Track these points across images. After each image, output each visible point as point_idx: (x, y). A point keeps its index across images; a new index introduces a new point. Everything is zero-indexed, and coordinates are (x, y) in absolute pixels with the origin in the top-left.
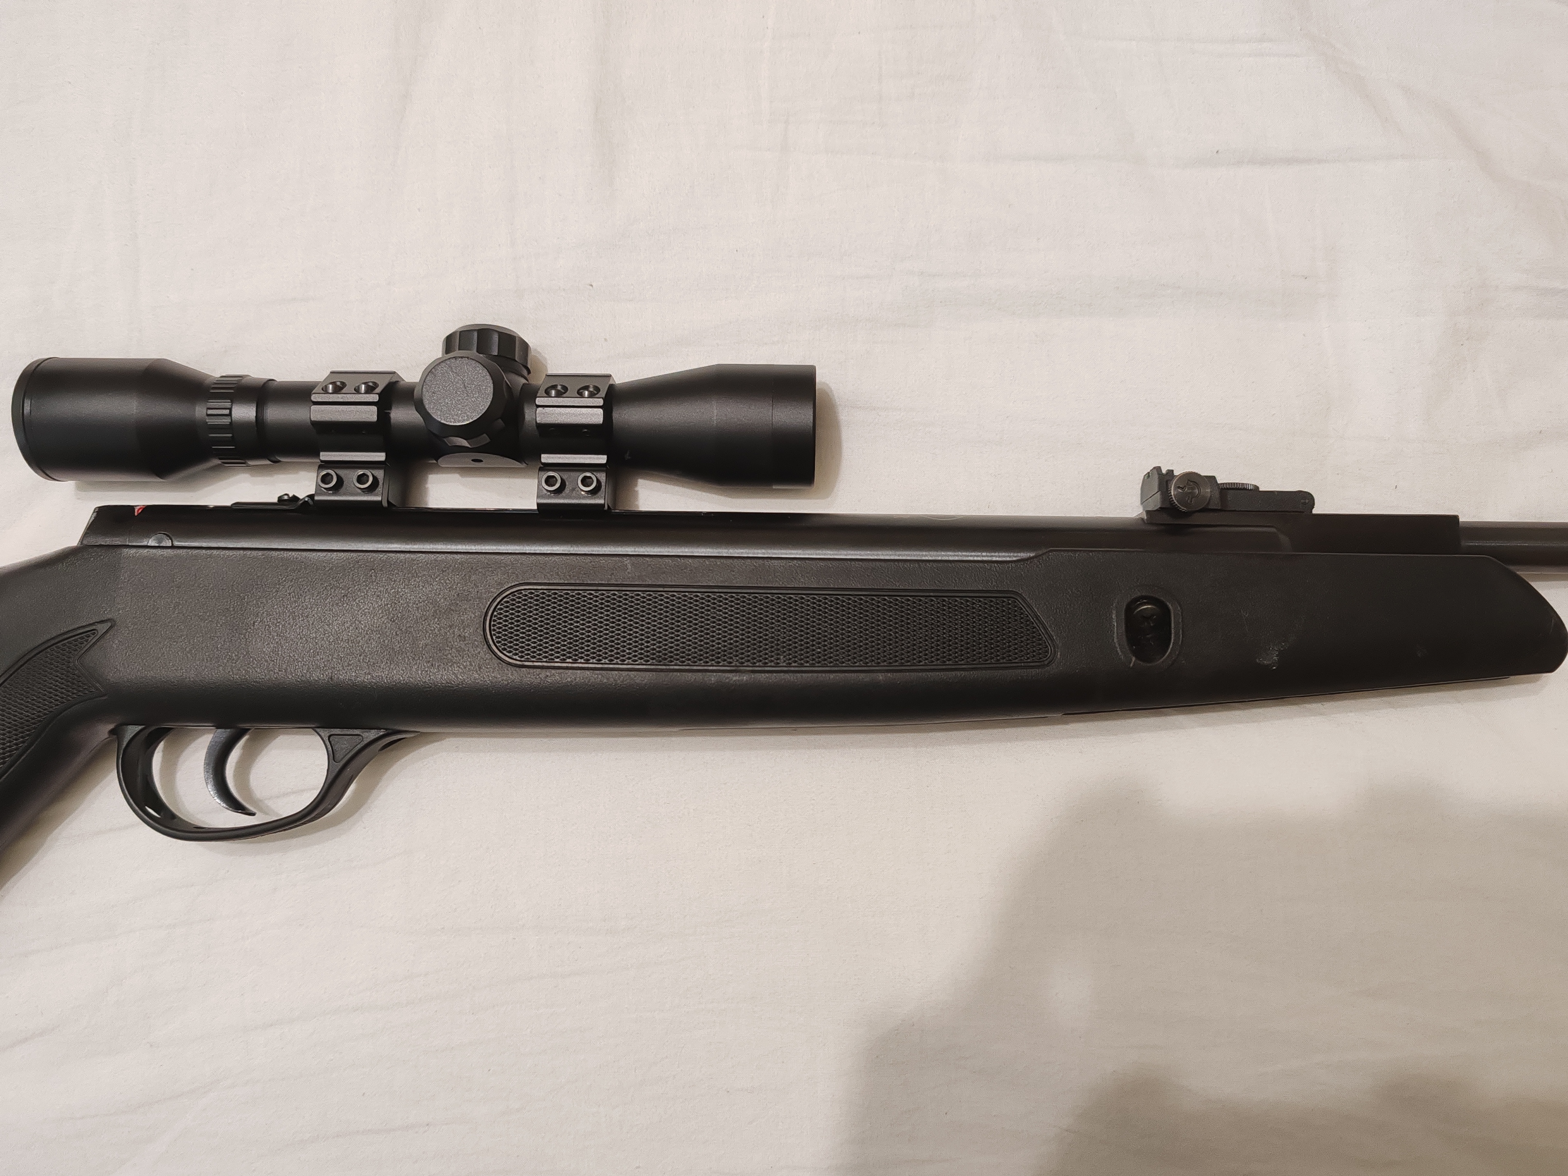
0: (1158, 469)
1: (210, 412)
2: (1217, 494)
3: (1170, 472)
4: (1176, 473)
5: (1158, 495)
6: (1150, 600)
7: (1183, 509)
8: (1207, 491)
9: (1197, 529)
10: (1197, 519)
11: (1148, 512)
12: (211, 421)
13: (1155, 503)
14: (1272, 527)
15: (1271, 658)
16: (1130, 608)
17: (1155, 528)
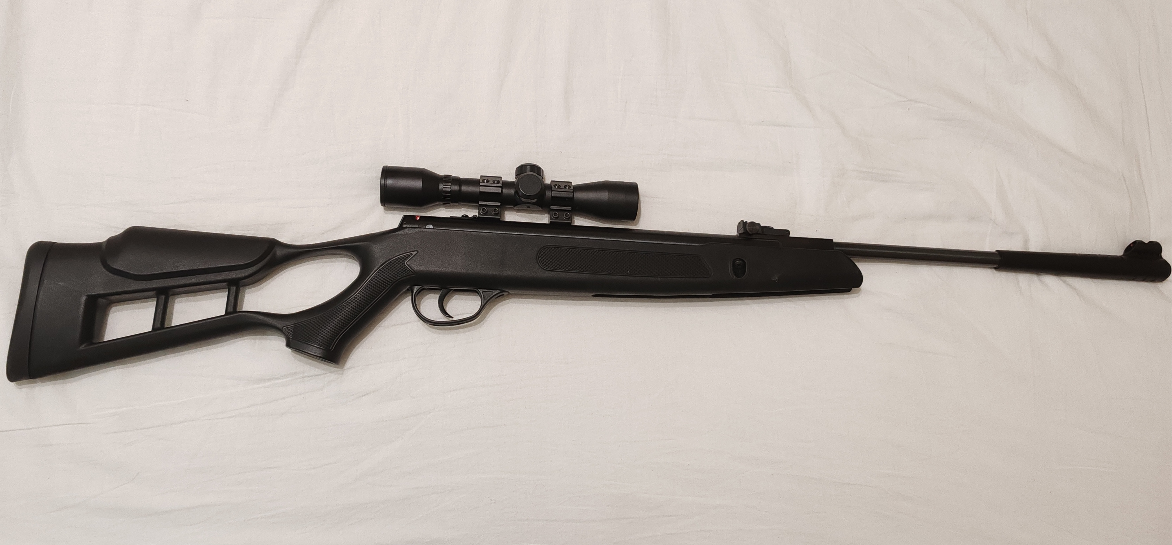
0: (743, 221)
1: (444, 186)
2: (761, 230)
3: (746, 222)
4: (748, 222)
5: (743, 229)
6: (740, 259)
7: (750, 233)
8: (758, 227)
9: (755, 240)
10: (754, 236)
11: (740, 234)
12: (444, 189)
13: (742, 231)
14: (777, 240)
15: (775, 278)
16: (734, 262)
17: (740, 238)
